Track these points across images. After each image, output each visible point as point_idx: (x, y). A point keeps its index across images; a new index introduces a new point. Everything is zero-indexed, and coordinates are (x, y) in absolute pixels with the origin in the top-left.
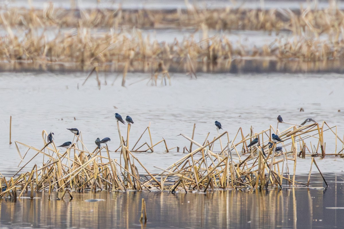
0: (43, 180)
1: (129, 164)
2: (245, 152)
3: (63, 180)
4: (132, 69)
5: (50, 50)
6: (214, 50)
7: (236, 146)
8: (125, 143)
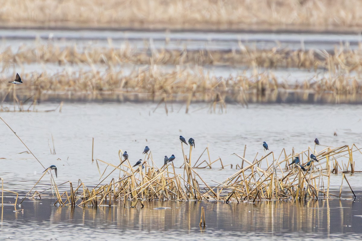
0: (119, 191)
1: (191, 179)
2: (287, 169)
3: (136, 191)
4: (194, 99)
5: (126, 83)
6: (262, 84)
7: (280, 163)
8: (188, 160)
